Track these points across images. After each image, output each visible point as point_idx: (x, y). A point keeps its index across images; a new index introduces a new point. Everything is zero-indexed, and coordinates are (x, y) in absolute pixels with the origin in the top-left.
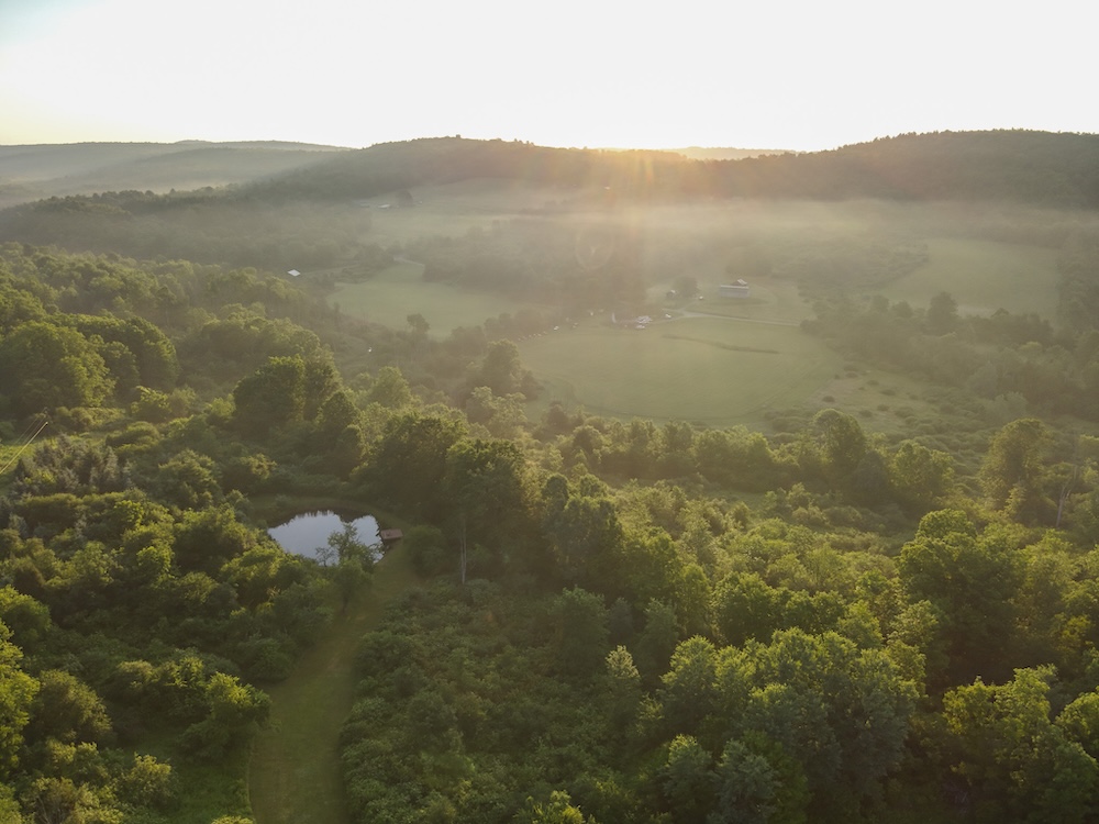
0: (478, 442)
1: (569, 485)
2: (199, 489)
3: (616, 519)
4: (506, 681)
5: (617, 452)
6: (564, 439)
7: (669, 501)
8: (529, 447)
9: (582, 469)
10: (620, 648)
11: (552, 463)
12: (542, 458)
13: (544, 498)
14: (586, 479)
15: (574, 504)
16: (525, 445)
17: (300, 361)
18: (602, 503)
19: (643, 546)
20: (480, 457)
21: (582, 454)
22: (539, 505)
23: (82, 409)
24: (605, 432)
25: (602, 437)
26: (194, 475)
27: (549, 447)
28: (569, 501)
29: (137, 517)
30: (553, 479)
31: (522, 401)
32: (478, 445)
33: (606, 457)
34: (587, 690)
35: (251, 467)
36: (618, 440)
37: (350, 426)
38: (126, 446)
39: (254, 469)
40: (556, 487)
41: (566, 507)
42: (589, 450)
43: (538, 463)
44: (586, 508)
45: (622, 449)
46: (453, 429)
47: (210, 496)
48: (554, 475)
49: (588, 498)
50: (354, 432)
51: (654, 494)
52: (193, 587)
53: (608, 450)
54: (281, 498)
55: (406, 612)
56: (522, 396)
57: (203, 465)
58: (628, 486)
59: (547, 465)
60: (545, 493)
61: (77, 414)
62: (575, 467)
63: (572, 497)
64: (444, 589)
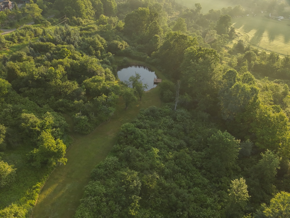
0: (200, 48)
1: (238, 75)
2: (96, 50)
3: (257, 98)
4: (176, 167)
5: (261, 64)
6: (240, 55)
7: (282, 90)
8: (225, 56)
9: (245, 68)
10: (242, 179)
11: (233, 64)
12: (229, 61)
13: (223, 79)
14: (247, 74)
15: (237, 86)
16: (224, 55)
17: (147, 10)
18: (252, 88)
19: (269, 116)
20: (198, 55)
21: (246, 62)
22: (220, 82)
23: (80, 18)
24: (258, 55)
25: (256, 57)
26: (96, 44)
27: (233, 57)
28: (235, 84)
29: (67, 55)
30: (230, 71)
31: (227, 38)
32: (200, 49)
33: (256, 65)
34: (217, 185)
35: (118, 45)
36: (263, 59)
37: (156, 35)
38: (84, 31)
39: (119, 46)
40: (230, 76)
41: (233, 87)
42: (250, 61)
43: (227, 63)
44: (243, 89)
45: (263, 63)
46: (192, 41)
47: (100, 53)
48: (232, 69)
49: (246, 85)
50: (157, 37)
51: (276, 86)
52: (66, 87)
53: (258, 63)
54: (125, 58)
55: (147, 117)
56: (228, 36)
57: (101, 41)
58: (263, 79)
59: (230, 64)
60: (224, 77)
61: (78, 20)
62: (242, 67)
63: (237, 83)
64: (167, 110)
